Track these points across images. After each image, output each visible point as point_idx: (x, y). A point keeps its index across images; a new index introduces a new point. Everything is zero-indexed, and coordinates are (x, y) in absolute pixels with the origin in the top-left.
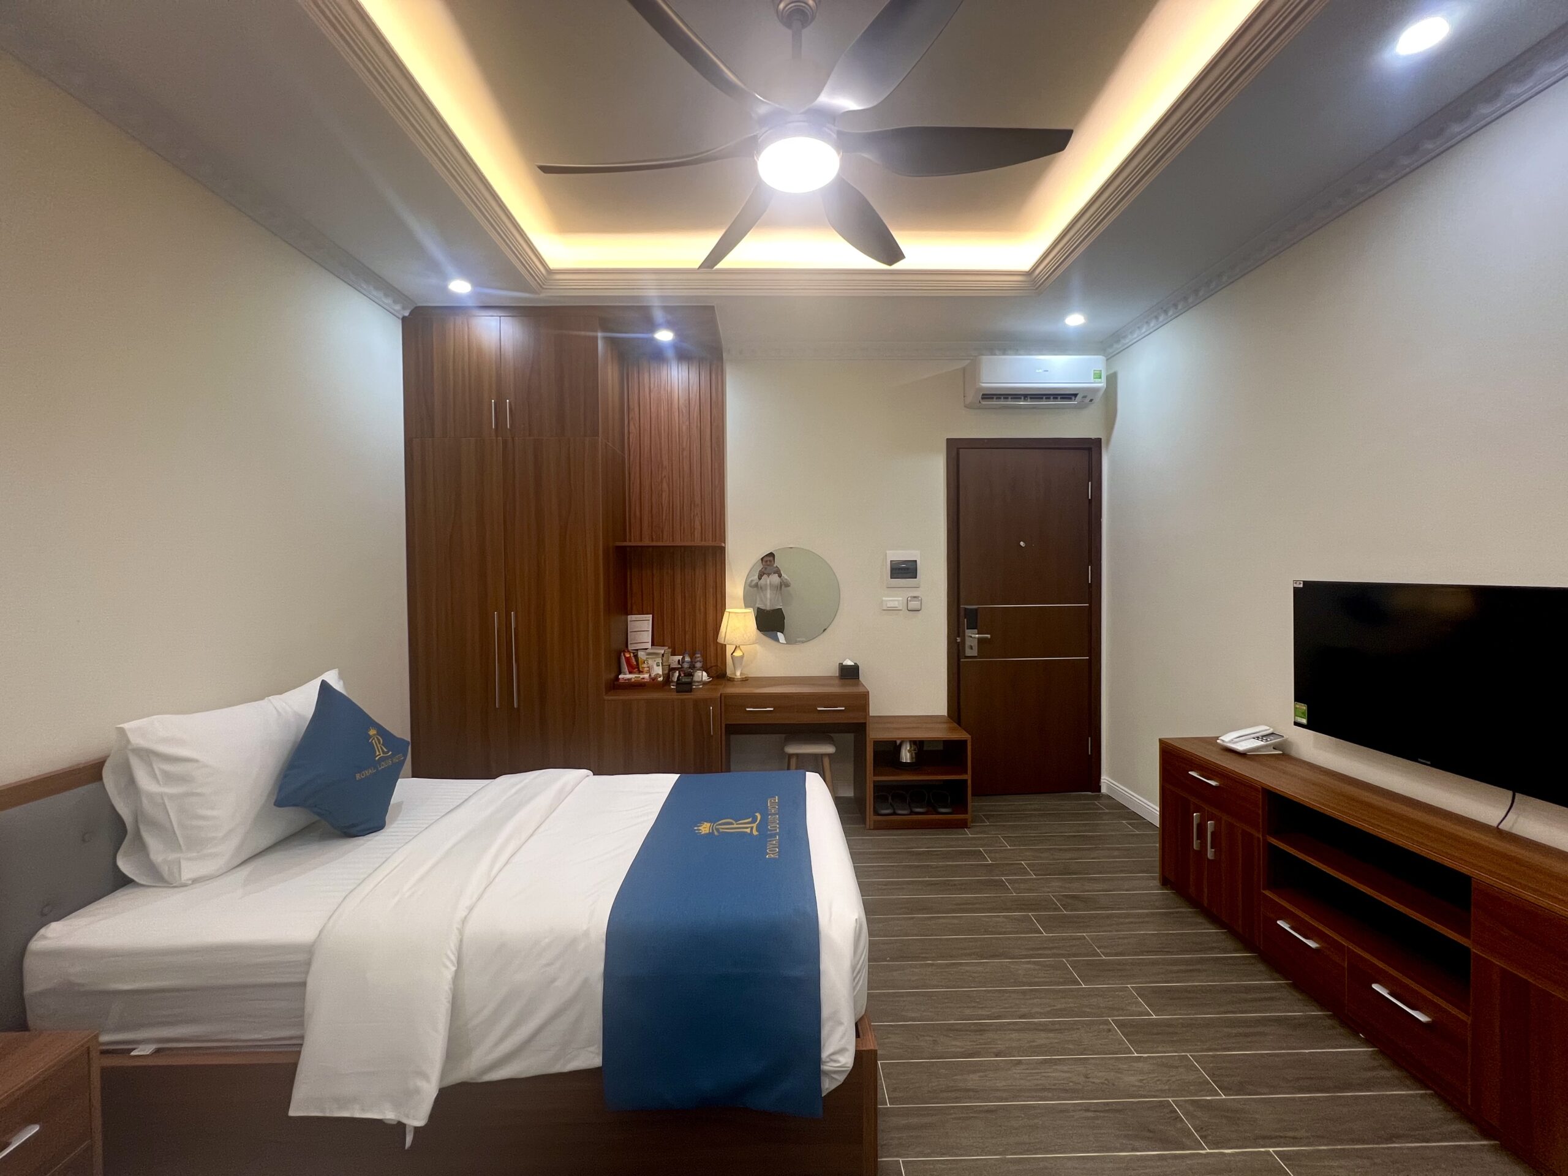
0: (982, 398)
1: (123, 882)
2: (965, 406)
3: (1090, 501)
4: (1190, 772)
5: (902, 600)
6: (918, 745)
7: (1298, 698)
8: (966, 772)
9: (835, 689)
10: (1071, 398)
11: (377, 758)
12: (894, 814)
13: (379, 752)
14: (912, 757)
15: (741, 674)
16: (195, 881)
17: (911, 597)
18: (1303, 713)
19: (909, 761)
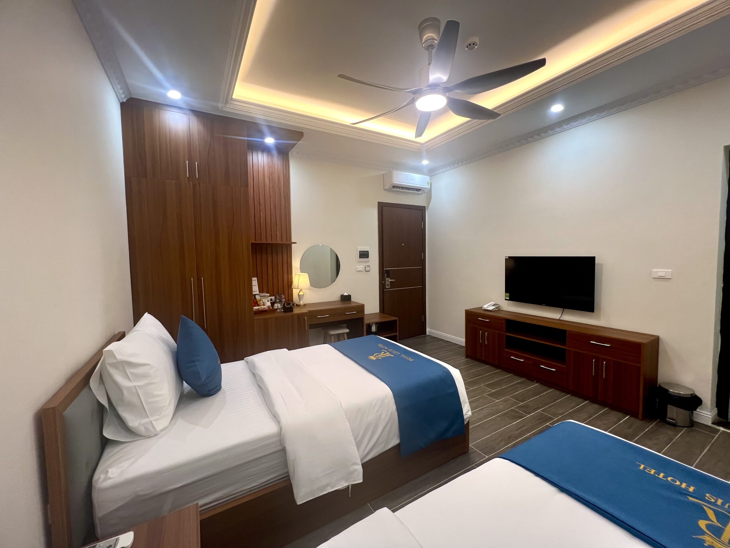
0: (393, 187)
2: (384, 190)
3: (422, 229)
4: (479, 318)
5: (363, 267)
7: (506, 292)
8: (397, 332)
9: (339, 306)
10: (418, 191)
15: (302, 303)
17: (367, 266)
18: (508, 296)
19: (375, 331)
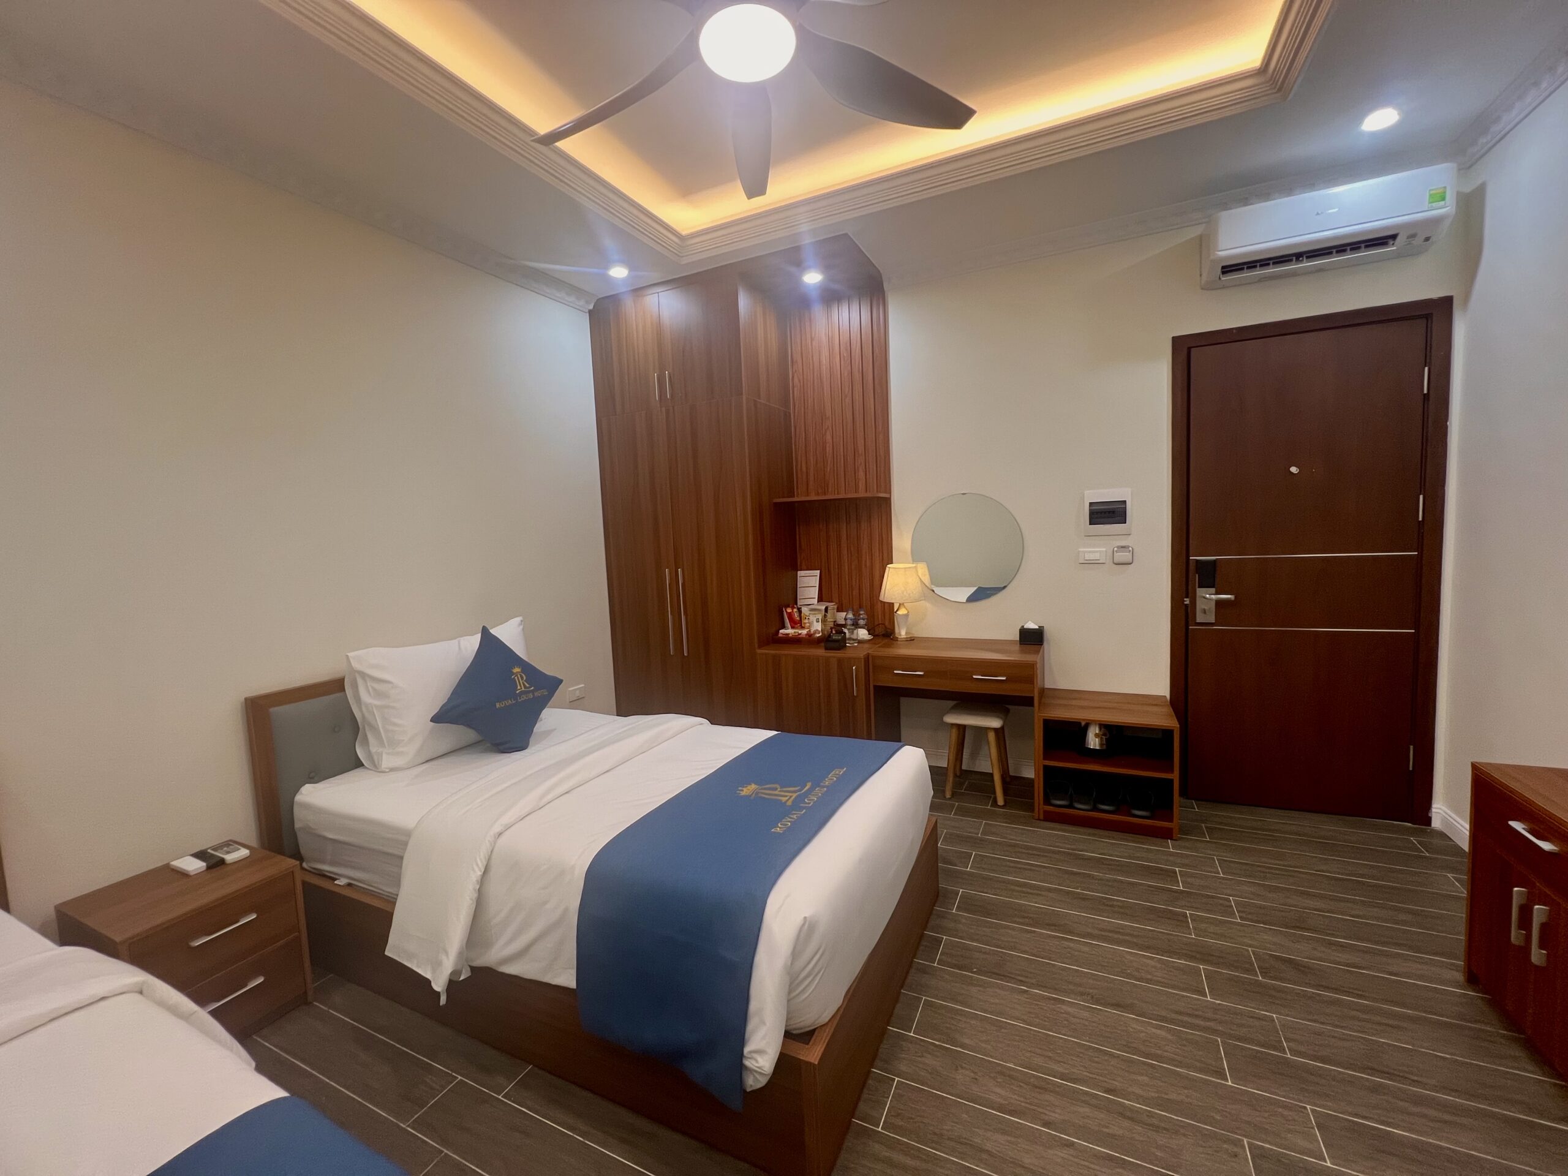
0: (1224, 273)
1: (359, 764)
2: (1202, 289)
3: (1426, 397)
4: (1511, 823)
5: (1106, 551)
6: (1111, 731)
8: (1172, 771)
9: (1014, 655)
10: (1381, 244)
11: (517, 692)
12: (1071, 806)
13: (521, 686)
14: (1101, 745)
15: (906, 633)
16: (392, 770)
17: (1118, 547)
19: (1098, 748)
